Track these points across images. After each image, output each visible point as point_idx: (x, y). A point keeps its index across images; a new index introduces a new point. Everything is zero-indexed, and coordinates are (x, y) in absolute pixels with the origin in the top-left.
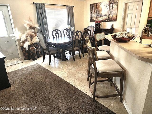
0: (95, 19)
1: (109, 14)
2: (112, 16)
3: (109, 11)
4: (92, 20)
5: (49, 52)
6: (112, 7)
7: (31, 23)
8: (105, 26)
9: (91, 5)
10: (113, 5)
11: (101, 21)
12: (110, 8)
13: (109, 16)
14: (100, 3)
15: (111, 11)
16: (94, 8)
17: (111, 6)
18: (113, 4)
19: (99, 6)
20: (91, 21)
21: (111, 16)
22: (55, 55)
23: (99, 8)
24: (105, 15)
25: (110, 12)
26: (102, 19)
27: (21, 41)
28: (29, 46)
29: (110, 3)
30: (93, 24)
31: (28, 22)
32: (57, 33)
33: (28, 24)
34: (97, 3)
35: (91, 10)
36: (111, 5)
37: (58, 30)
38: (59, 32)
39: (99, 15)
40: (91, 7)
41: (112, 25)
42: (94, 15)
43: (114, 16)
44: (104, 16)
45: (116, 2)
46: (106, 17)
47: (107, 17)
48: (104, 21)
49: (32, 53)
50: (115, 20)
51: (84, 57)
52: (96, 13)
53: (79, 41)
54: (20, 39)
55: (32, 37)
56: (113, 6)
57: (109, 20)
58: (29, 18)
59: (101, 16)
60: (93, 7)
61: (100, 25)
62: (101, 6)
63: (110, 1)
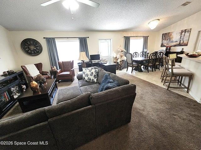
0: (165, 45)
4: (162, 45)
5: (133, 65)
6: (184, 35)
7: (122, 49)
8: (175, 50)
9: (163, 34)
11: (172, 46)
12: (182, 35)
13: (180, 42)
14: (172, 32)
15: (183, 38)
17: (182, 34)
18: (185, 33)
20: (161, 47)
21: (182, 42)
22: (134, 68)
24: (176, 42)
27: (117, 58)
28: (120, 62)
29: (182, 32)
30: (164, 48)
32: (136, 54)
34: (169, 33)
35: (163, 38)
36: (183, 33)
37: (136, 53)
38: (137, 54)
39: (170, 41)
40: (163, 36)
41: (183, 49)
42: (165, 41)
43: (185, 42)
45: (189, 31)
46: (176, 43)
47: (178, 43)
48: (175, 46)
49: (120, 66)
50: (186, 45)
51: (155, 71)
52: (168, 40)
53: (153, 59)
54: (116, 57)
55: (121, 56)
57: (180, 45)
59: (172, 42)
60: (165, 36)
61: (170, 49)
62: (172, 35)
63: (182, 31)
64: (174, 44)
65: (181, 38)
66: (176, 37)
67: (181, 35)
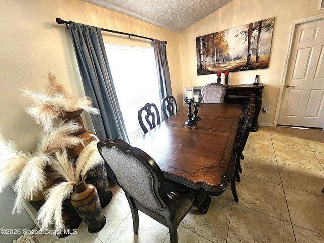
0: (210, 69)
1: (249, 55)
2: (257, 58)
3: (249, 46)
4: (202, 71)
6: (258, 38)
7: (59, 100)
8: (238, 81)
9: (198, 39)
10: (259, 33)
12: (252, 40)
13: (248, 59)
14: (223, 32)
15: (255, 47)
16: (208, 45)
17: (253, 35)
18: (260, 31)
19: (221, 39)
20: (199, 74)
21: (253, 57)
23: (222, 44)
24: (238, 58)
25: (251, 50)
26: (229, 67)
29: (251, 28)
31: (44, 98)
32: (149, 113)
33: (49, 107)
34: (214, 34)
35: (199, 50)
36: (255, 33)
39: (221, 58)
40: (198, 45)
41: (257, 77)
42: (208, 59)
43: (262, 57)
44: (235, 59)
45: (269, 25)
46: (239, 61)
47: (244, 61)
48: (237, 69)
50: (265, 66)
52: (214, 55)
56: (259, 36)
57: (249, 66)
58: (51, 79)
59: (227, 59)
60: (204, 44)
62: (226, 38)
63: (250, 25)
64: (234, 64)
65: (251, 46)
66: (236, 46)
67: (249, 38)
